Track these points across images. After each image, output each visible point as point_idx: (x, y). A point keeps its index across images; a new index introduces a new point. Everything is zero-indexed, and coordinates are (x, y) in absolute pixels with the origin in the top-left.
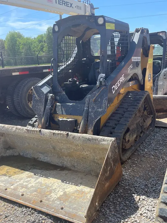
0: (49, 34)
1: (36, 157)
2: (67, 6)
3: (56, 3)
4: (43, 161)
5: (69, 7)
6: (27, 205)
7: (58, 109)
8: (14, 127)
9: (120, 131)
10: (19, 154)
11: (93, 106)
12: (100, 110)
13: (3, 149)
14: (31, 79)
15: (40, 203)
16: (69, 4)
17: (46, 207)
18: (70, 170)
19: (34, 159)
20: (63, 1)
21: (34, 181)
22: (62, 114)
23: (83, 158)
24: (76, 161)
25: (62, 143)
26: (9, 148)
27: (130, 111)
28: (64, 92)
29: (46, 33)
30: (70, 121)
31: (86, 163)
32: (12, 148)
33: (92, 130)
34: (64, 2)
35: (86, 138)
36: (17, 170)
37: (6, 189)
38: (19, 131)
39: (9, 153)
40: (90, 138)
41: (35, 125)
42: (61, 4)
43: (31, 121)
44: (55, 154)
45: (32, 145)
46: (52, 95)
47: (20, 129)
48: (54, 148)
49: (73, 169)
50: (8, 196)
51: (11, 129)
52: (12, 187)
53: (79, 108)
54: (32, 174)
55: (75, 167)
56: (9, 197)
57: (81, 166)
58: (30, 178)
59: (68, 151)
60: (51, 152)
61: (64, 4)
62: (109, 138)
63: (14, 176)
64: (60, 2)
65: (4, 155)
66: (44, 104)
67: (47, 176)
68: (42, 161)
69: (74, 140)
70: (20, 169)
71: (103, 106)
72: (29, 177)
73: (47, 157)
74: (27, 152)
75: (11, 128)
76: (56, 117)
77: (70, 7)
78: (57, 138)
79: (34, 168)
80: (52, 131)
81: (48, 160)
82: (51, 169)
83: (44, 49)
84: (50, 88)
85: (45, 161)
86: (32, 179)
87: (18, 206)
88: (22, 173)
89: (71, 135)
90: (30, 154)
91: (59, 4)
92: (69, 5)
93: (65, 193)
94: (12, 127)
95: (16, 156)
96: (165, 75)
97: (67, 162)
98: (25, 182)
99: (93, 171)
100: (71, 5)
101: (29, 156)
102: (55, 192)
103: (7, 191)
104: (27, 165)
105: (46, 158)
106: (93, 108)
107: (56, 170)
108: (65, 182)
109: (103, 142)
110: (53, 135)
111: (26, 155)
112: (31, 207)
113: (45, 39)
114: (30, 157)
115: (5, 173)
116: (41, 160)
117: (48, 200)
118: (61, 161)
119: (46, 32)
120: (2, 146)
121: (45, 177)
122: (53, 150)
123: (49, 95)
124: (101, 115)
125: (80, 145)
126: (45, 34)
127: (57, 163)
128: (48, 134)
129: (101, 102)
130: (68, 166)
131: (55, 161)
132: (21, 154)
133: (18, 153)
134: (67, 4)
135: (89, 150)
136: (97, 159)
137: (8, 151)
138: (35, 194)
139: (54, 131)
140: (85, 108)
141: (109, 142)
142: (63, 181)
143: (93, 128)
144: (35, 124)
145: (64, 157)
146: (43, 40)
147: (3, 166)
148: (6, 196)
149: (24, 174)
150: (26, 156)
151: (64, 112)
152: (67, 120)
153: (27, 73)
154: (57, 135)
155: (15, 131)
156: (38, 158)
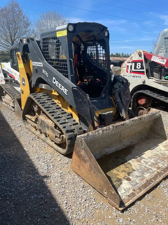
4: (112, 152)
21: (146, 160)
47: (107, 129)
51: (98, 134)
53: (105, 103)
63: (134, 168)
69: (145, 120)
78: (136, 123)
81: (115, 149)
86: (143, 160)
89: (142, 118)
105: (112, 149)
128: (130, 123)
131: (119, 146)
151: (96, 109)
156: (107, 153)
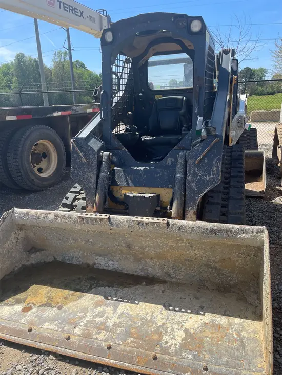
0: (19, 64)
1: (91, 263)
2: (76, 15)
3: (60, 8)
4: (106, 268)
5: (78, 16)
6: (129, 369)
7: (118, 177)
8: (49, 213)
9: (239, 211)
10: (55, 258)
11: (194, 171)
12: (208, 177)
13: (24, 253)
14: (35, 127)
15: (154, 361)
16: (79, 11)
17: (171, 369)
18: (164, 282)
19: (88, 266)
20: (69, 6)
21: (112, 312)
22: (129, 185)
23: (185, 260)
24: (171, 265)
25: (148, 237)
26: (31, 249)
27: (236, 177)
28: (124, 148)
29: (14, 62)
30: (149, 197)
31: (192, 269)
32: (40, 250)
33: (195, 212)
34: (71, 8)
35: (207, 229)
36: (66, 292)
37: (68, 338)
38: (63, 220)
39: (35, 259)
40: (216, 228)
41: (76, 206)
42: (67, 11)
43: (64, 199)
44: (128, 256)
45: (83, 242)
46: (108, 153)
47: (64, 216)
48: (129, 246)
49: (168, 279)
50: (77, 353)
51: (44, 218)
52: (77, 331)
53: (159, 175)
54: (101, 298)
55: (170, 275)
56: (81, 354)
57: (183, 273)
58: (102, 307)
59: (157, 251)
60: (121, 252)
61: (72, 10)
62: (253, 227)
63: (69, 306)
64: (66, 7)
65: (27, 264)
66: (96, 169)
67: (132, 300)
68: (103, 270)
69: (181, 233)
70: (70, 289)
71: (214, 171)
72: (97, 305)
73: (113, 261)
74: (71, 255)
75: (43, 215)
76: (117, 192)
77: (80, 17)
78: (146, 230)
79: (98, 285)
80: (134, 218)
81: (116, 266)
82: (130, 284)
83: (13, 86)
84: (100, 142)
85: (110, 268)
86: (107, 309)
87: (108, 371)
88: (80, 297)
89: (173, 224)
90: (77, 256)
91: (64, 9)
92: (78, 13)
93: (186, 331)
94: (46, 214)
95: (49, 263)
96: (239, 122)
97: (153, 268)
98: (97, 316)
99: (207, 281)
100: (82, 13)
101: (75, 262)
102: (167, 332)
103: (73, 342)
104: (79, 279)
105: (111, 263)
106: (195, 175)
107: (140, 284)
108: (171, 308)
109: (243, 235)
110: (137, 226)
111: (68, 259)
112: (139, 372)
113: (12, 70)
114: (78, 263)
115: (45, 300)
116: (101, 267)
117: (165, 351)
118: (141, 267)
119: (15, 60)
120: (21, 247)
121: (127, 302)
122: (125, 250)
123: (103, 153)
124: (211, 185)
125: (187, 240)
126: (12, 63)
127: (136, 272)
128: (126, 224)
129: (210, 165)
130: (158, 275)
131: (129, 266)
132: (60, 259)
133: (53, 257)
134: (75, 11)
135: (202, 248)
136: (214, 261)
137: (33, 256)
138: (132, 342)
139: (139, 219)
140: (179, 175)
141: (255, 234)
142: (167, 307)
143: (195, 208)
144: (74, 203)
145: (148, 260)
146: (10, 72)
147: (35, 285)
148: (73, 352)
149: (84, 298)
150: (70, 263)
151: (130, 182)
152: (144, 197)
153: (30, 117)
154: (145, 225)
155: (55, 220)
156: (95, 264)
